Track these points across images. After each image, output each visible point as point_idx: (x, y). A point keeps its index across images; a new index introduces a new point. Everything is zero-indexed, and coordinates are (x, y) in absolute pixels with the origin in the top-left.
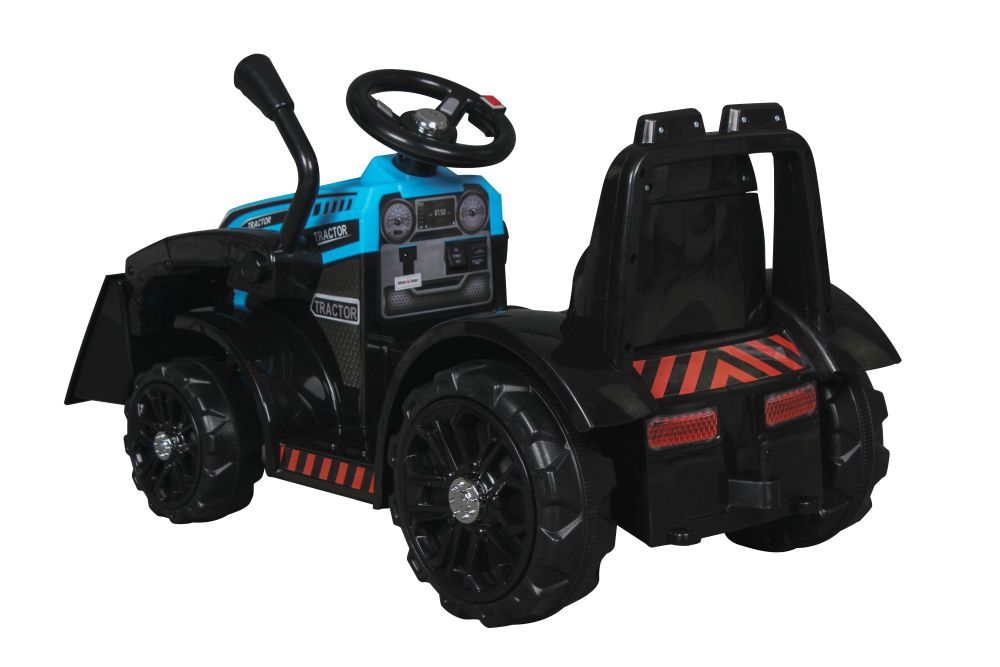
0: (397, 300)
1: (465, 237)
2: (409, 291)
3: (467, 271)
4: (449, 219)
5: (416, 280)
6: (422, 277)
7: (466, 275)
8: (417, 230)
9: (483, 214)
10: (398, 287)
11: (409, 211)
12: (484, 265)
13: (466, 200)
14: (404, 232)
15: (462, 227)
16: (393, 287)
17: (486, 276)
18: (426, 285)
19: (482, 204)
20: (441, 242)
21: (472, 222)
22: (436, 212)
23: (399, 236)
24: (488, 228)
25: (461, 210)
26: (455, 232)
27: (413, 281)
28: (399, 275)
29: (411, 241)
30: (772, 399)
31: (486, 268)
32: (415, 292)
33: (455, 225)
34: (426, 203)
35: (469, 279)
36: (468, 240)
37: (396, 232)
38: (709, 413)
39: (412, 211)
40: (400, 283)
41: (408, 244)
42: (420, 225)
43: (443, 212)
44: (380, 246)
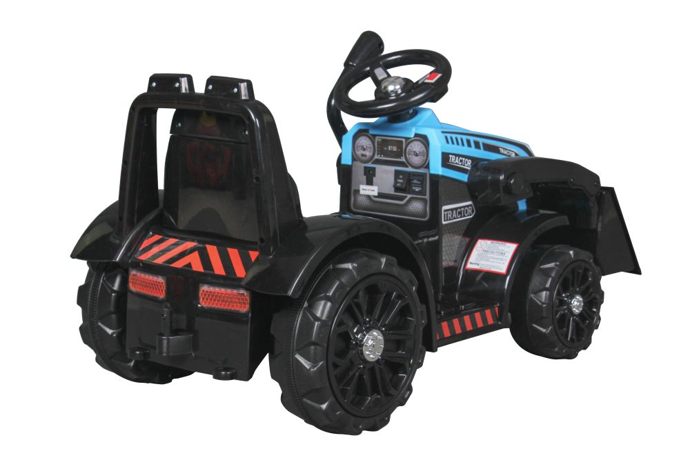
0: (362, 201)
1: (410, 169)
2: (369, 197)
3: (409, 193)
4: (399, 154)
5: (374, 190)
6: (378, 189)
7: (409, 196)
8: (376, 157)
9: (424, 156)
10: (362, 192)
11: (371, 143)
12: (422, 193)
13: (412, 144)
14: (368, 157)
15: (408, 163)
16: (359, 191)
17: (425, 200)
18: (381, 195)
19: (424, 148)
20: (393, 168)
21: (416, 160)
22: (390, 148)
23: (364, 158)
24: (428, 167)
25: (408, 150)
26: (402, 164)
27: (372, 191)
28: (363, 184)
29: (373, 163)
30: (205, 288)
31: (425, 195)
32: (373, 198)
33: (403, 159)
34: (383, 140)
35: (411, 199)
36: (412, 172)
37: (363, 155)
38: (161, 280)
39: (373, 143)
40: (363, 189)
41: (370, 165)
42: (378, 154)
43: (395, 149)
44: (352, 162)
